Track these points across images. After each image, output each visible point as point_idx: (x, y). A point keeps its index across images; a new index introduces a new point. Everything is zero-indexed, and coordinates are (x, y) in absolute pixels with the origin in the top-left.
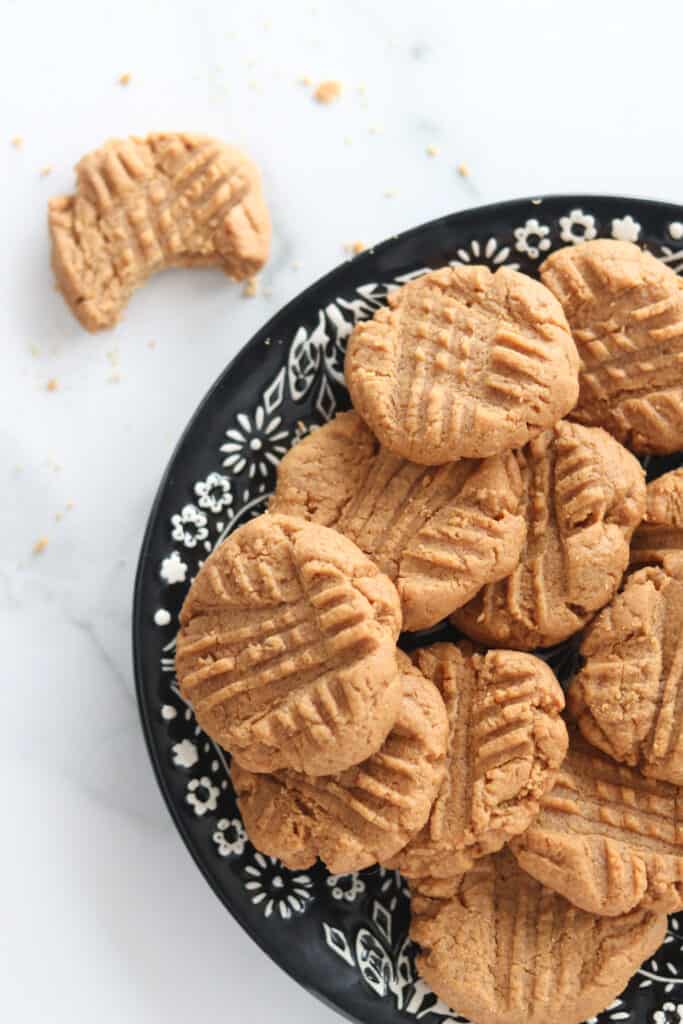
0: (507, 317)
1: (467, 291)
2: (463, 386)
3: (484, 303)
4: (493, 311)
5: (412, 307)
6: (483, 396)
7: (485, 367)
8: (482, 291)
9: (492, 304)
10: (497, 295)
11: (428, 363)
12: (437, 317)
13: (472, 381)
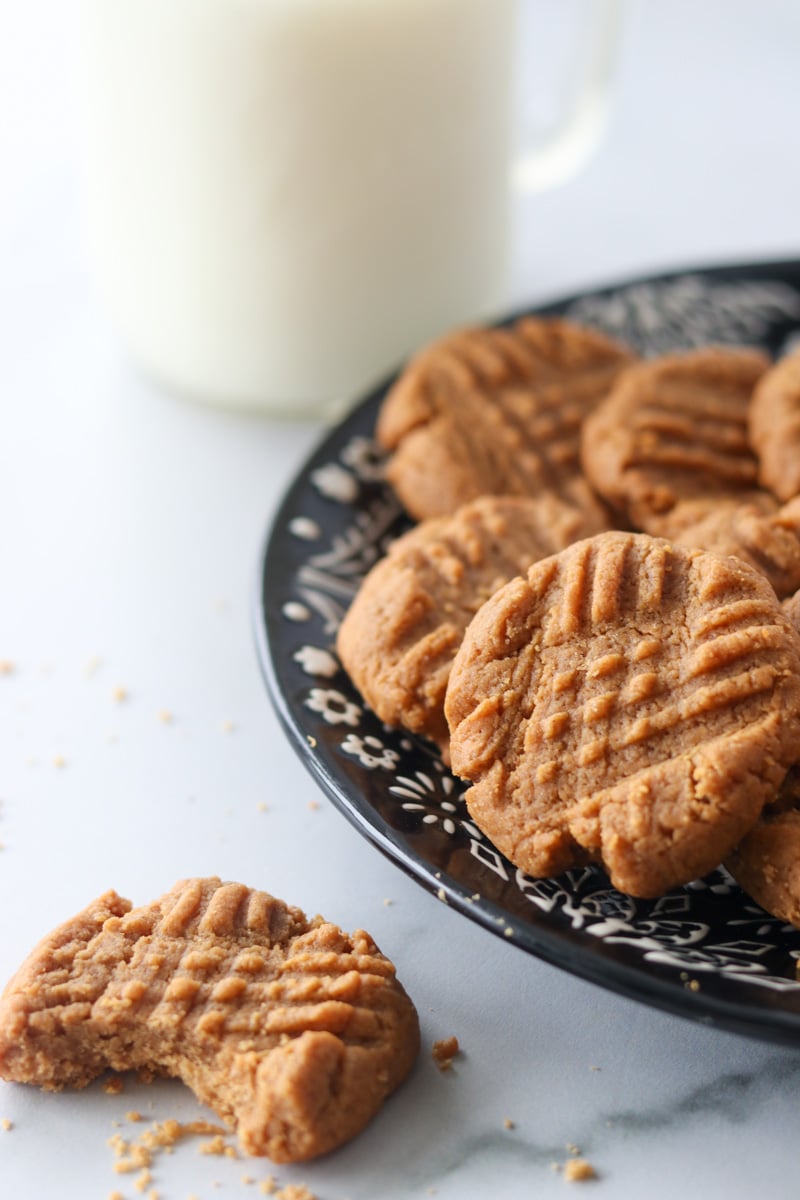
0: (535, 640)
1: (505, 727)
2: (673, 639)
3: (519, 689)
4: (531, 667)
5: (557, 799)
6: (680, 605)
7: (631, 624)
8: (500, 700)
9: (518, 673)
10: (499, 674)
11: (649, 714)
12: (565, 746)
13: (660, 630)
